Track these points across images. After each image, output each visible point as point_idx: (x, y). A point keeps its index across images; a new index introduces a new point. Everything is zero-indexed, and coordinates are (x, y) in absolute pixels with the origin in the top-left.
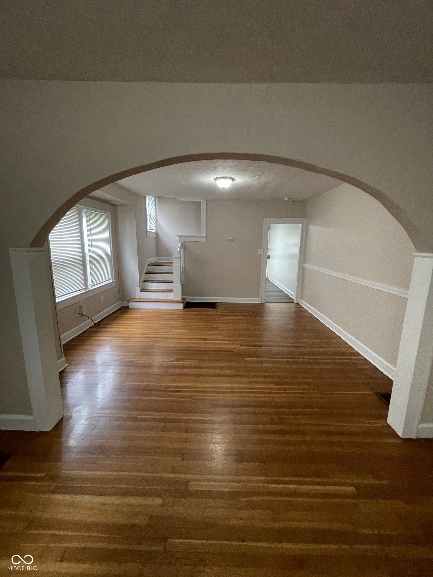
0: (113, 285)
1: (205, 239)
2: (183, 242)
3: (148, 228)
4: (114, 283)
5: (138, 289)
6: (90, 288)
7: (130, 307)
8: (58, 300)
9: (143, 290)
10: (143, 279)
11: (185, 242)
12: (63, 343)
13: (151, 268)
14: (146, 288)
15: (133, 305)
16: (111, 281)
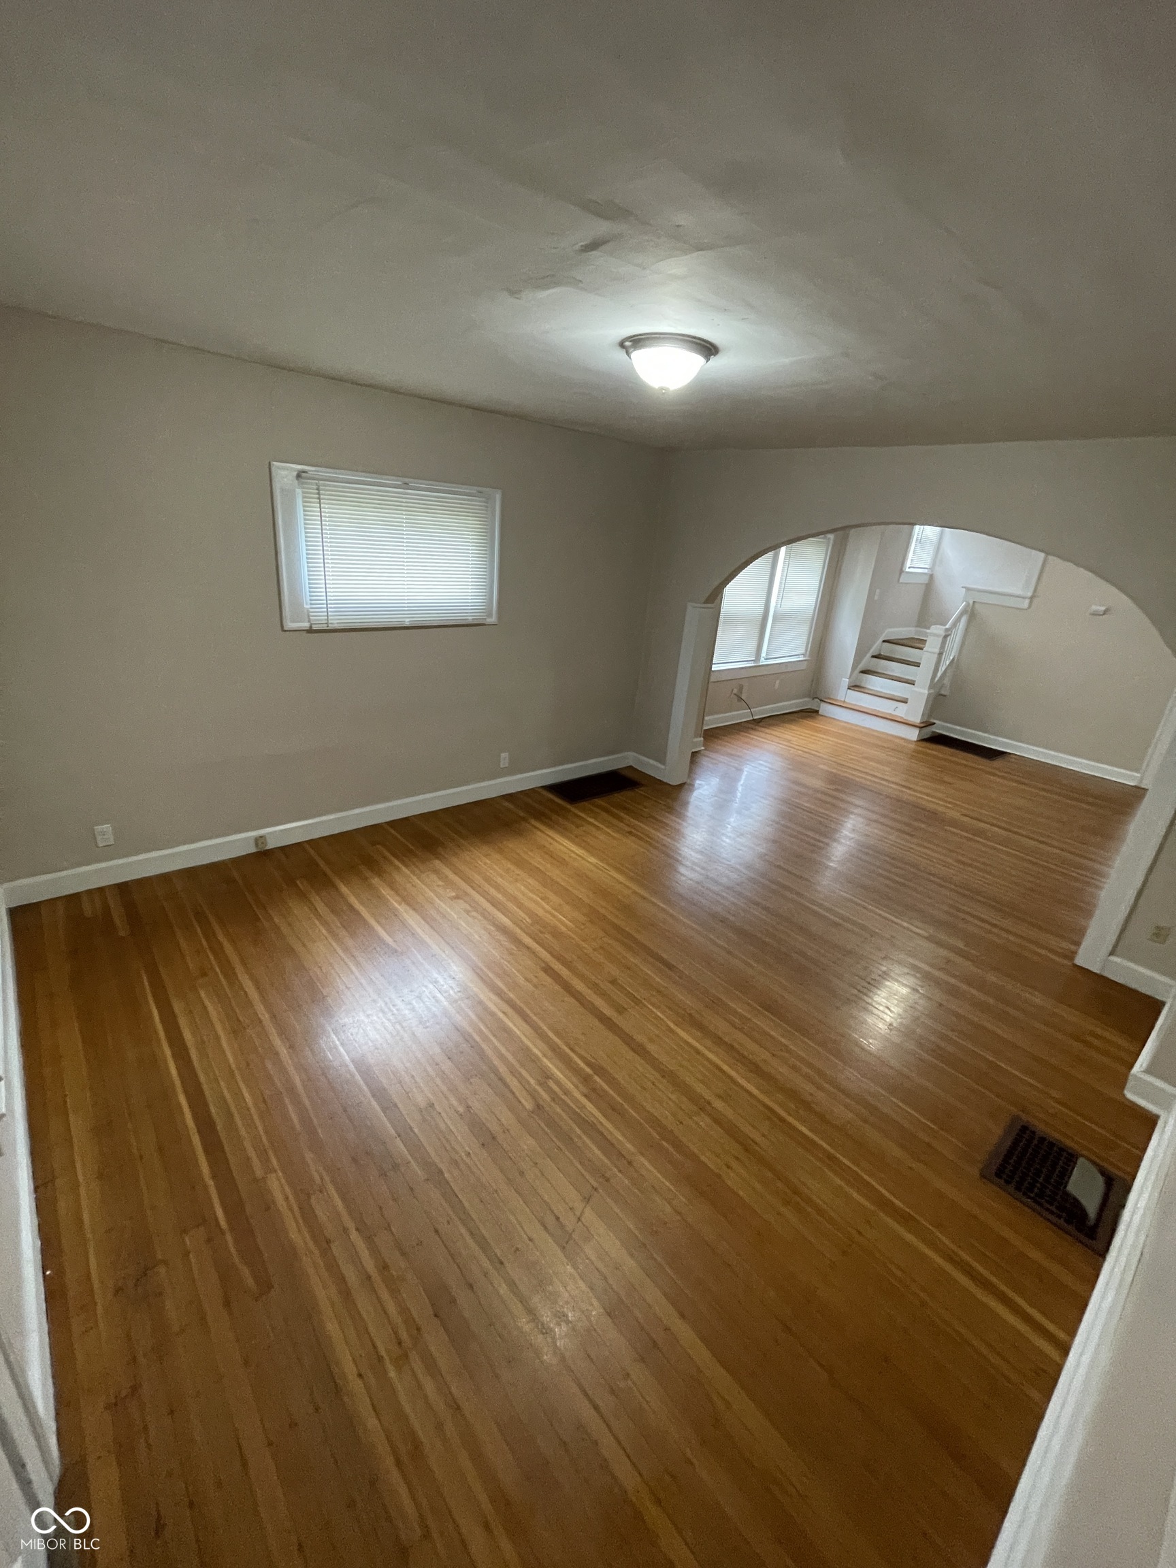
0: (804, 666)
1: (1027, 601)
2: (971, 602)
3: (908, 563)
4: (806, 663)
5: (845, 682)
6: (763, 662)
7: (820, 713)
8: (714, 668)
9: (855, 687)
10: (861, 667)
11: (976, 604)
12: (705, 728)
13: (887, 649)
14: (863, 685)
15: (825, 709)
16: (801, 658)
